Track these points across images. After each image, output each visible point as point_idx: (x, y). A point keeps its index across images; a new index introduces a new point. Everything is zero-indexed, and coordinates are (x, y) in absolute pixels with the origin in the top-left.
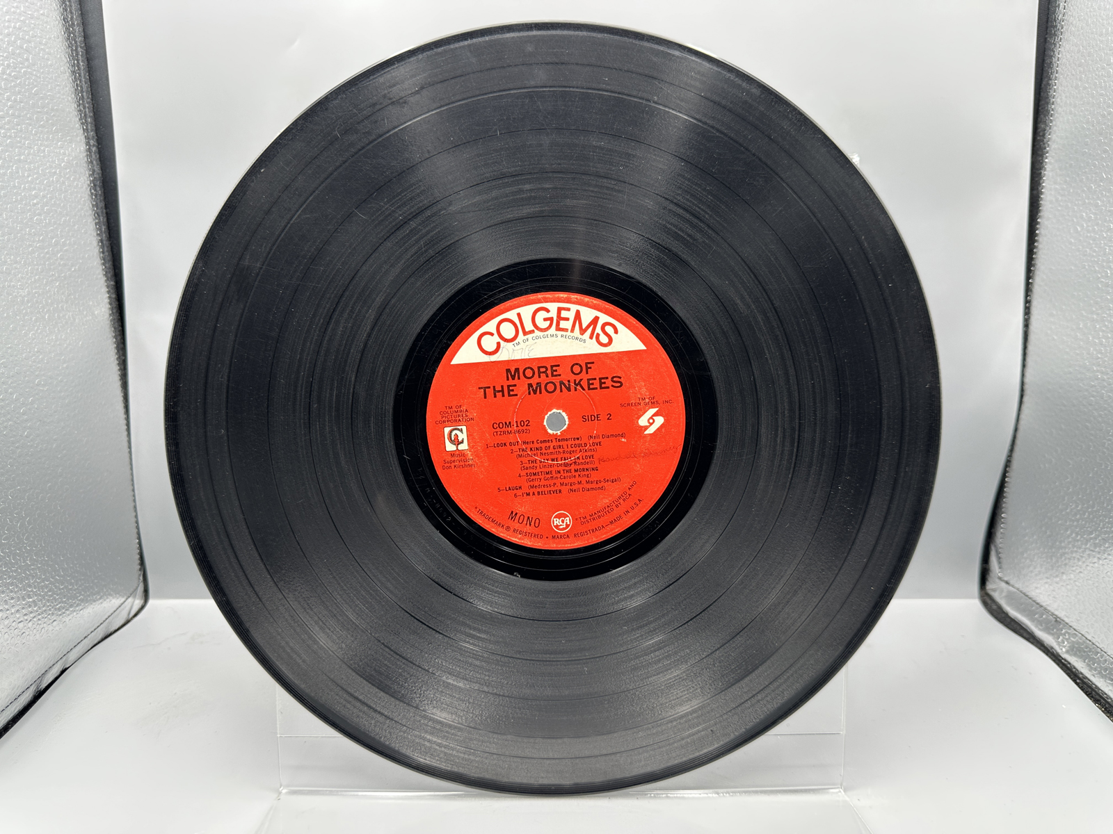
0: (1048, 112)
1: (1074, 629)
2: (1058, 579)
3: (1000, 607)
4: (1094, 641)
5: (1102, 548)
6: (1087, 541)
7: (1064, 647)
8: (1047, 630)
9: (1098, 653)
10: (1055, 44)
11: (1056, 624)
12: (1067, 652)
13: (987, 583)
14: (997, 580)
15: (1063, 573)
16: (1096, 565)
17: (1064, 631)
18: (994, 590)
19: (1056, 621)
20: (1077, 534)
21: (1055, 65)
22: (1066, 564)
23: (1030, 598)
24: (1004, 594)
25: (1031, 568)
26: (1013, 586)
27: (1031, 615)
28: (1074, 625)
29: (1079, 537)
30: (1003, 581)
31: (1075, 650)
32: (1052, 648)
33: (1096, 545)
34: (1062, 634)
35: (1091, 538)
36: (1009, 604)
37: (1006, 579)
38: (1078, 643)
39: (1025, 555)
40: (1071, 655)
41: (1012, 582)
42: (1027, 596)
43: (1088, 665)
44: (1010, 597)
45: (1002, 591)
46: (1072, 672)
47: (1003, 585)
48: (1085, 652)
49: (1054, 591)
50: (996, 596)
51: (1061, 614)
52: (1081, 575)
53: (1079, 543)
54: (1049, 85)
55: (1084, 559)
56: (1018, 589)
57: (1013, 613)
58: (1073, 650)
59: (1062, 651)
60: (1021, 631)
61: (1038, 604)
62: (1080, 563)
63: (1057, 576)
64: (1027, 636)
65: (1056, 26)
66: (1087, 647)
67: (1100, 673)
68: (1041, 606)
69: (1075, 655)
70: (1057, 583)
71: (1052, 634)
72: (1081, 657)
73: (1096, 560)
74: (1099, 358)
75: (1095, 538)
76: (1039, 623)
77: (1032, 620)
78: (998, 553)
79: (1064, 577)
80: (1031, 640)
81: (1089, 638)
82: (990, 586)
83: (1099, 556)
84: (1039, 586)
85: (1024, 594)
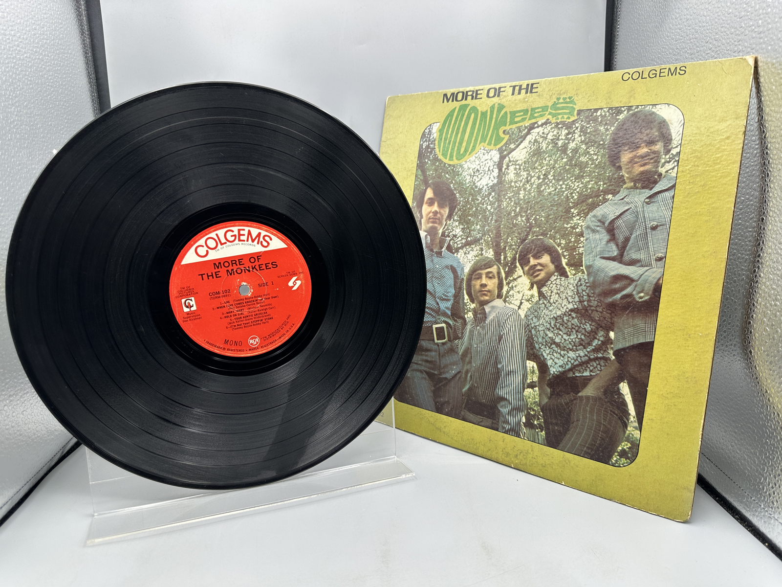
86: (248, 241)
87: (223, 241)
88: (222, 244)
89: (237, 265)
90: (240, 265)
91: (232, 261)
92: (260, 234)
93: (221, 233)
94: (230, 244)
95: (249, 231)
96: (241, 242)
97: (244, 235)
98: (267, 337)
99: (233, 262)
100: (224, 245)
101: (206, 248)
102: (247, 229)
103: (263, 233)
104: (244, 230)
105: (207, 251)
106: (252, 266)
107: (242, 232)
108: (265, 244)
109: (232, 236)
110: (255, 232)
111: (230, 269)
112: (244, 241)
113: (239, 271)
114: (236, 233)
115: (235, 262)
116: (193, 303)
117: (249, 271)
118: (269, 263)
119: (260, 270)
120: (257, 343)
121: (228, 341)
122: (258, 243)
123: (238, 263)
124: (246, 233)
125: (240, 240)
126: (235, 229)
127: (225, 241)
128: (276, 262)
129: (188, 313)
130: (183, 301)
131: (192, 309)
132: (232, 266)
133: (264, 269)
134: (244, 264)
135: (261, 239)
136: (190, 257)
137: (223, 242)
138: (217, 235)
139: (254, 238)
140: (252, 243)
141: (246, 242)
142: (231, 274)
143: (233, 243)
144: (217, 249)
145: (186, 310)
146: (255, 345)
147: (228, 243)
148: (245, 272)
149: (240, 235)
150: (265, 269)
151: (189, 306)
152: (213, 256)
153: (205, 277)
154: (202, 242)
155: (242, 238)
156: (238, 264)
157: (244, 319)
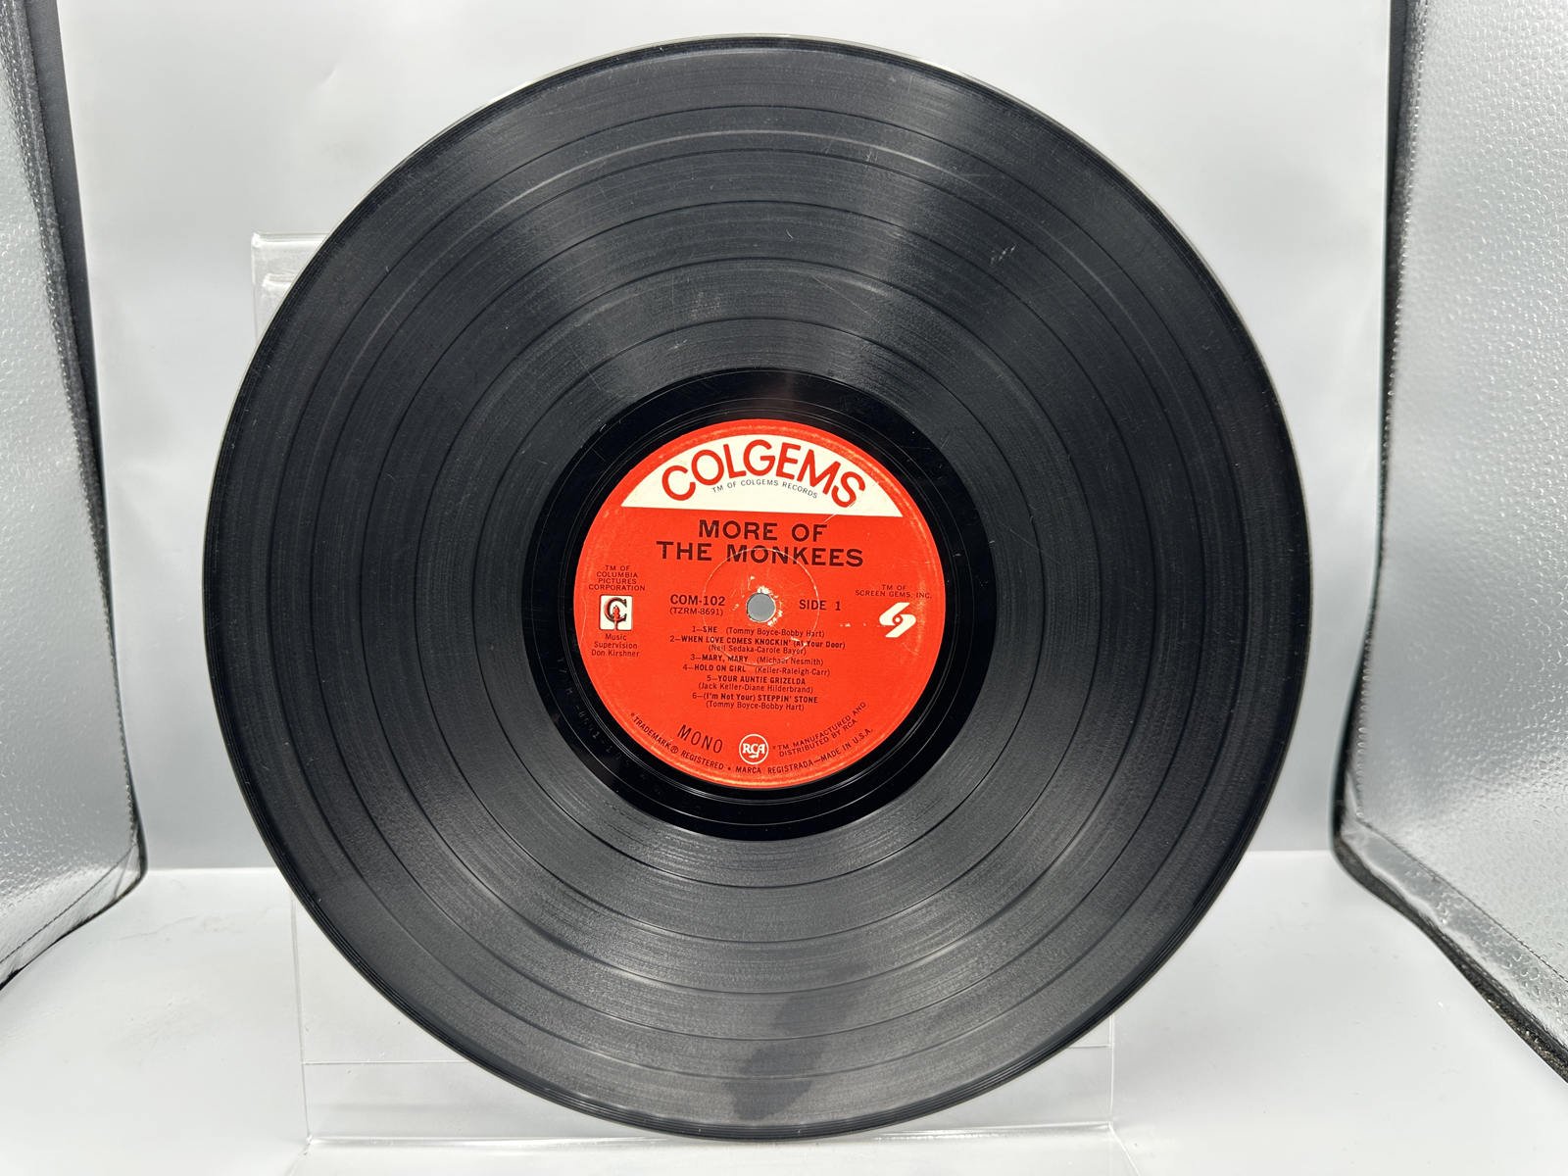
0: (1408, 151)
1: (1459, 893)
2: (1435, 821)
3: (1359, 862)
4: (1485, 908)
5: (1491, 776)
6: (1472, 764)
7: (1445, 918)
8: (1422, 893)
9: (1491, 926)
10: (1415, 55)
11: (1434, 885)
12: (1449, 925)
13: (1343, 827)
14: (1356, 823)
15: (1442, 812)
16: (1484, 800)
17: (1443, 896)
18: (1352, 837)
19: (1434, 880)
20: (1458, 755)
21: (1416, 85)
22: (1445, 799)
23: (1399, 848)
24: (1365, 842)
25: (1400, 805)
26: (1376, 831)
27: (1400, 872)
28: (1457, 885)
29: (1460, 760)
30: (1363, 823)
31: (1461, 922)
32: (1429, 920)
33: (1483, 771)
34: (1441, 900)
35: (1477, 762)
36: (1372, 857)
37: (1366, 821)
38: (1464, 912)
39: (1391, 787)
40: (1453, 929)
41: (1375, 825)
42: (1395, 844)
43: (1478, 944)
44: (1374, 847)
45: (1362, 838)
46: (1456, 954)
47: (1364, 829)
48: (1473, 925)
49: (1430, 837)
50: (1354, 845)
51: (1441, 870)
52: (1466, 814)
53: (1461, 768)
54: (1408, 112)
55: (1468, 792)
56: (1383, 835)
57: (1377, 869)
58: (1457, 923)
59: (1442, 924)
60: (1388, 895)
61: (1410, 856)
62: (1464, 798)
63: (1434, 816)
64: (1396, 903)
65: (1416, 29)
66: (1476, 918)
67: (1493, 955)
68: (1415, 859)
69: (1460, 929)
70: (1434, 826)
71: (1428, 900)
72: (1467, 932)
73: (1483, 793)
74: (1481, 502)
75: (1482, 762)
76: (1411, 883)
77: (1403, 879)
78: (1356, 784)
79: (1444, 818)
80: (1401, 908)
81: (1479, 904)
82: (1346, 831)
83: (1487, 787)
84: (1410, 830)
85: (1392, 842)
86: (800, 478)
87: (739, 466)
88: (733, 474)
89: (757, 538)
90: (765, 538)
91: (747, 524)
92: (836, 466)
93: (738, 444)
94: (755, 478)
95: (811, 454)
96: (781, 480)
97: (795, 461)
98: (791, 747)
99: (750, 528)
100: (738, 480)
101: (690, 477)
102: (806, 446)
103: (846, 466)
104: (798, 448)
105: (693, 486)
106: (796, 549)
107: (791, 453)
108: (844, 496)
109: (763, 458)
110: (825, 458)
111: (738, 542)
112: (791, 477)
113: (760, 555)
114: (776, 452)
115: (754, 528)
116: (626, 610)
117: (785, 559)
118: (842, 551)
119: (814, 563)
120: (761, 756)
121: (690, 730)
122: (826, 491)
123: (761, 532)
124: (800, 456)
125: (780, 473)
126: (776, 442)
127: (744, 468)
128: (860, 552)
129: (608, 634)
130: (605, 599)
131: (622, 626)
132: (746, 537)
133: (824, 564)
134: (776, 539)
135: (837, 482)
136: (646, 493)
137: (736, 470)
138: (726, 448)
139: (818, 474)
140: (810, 488)
141: (794, 482)
142: (737, 558)
143: (761, 478)
144: (718, 484)
145: (606, 624)
146: (755, 760)
147: (749, 476)
148: (774, 562)
149: (784, 459)
150: (828, 562)
151: (617, 618)
152: (706, 500)
153: (672, 550)
154: (684, 458)
155: (788, 468)
156: (761, 536)
157: (743, 684)
